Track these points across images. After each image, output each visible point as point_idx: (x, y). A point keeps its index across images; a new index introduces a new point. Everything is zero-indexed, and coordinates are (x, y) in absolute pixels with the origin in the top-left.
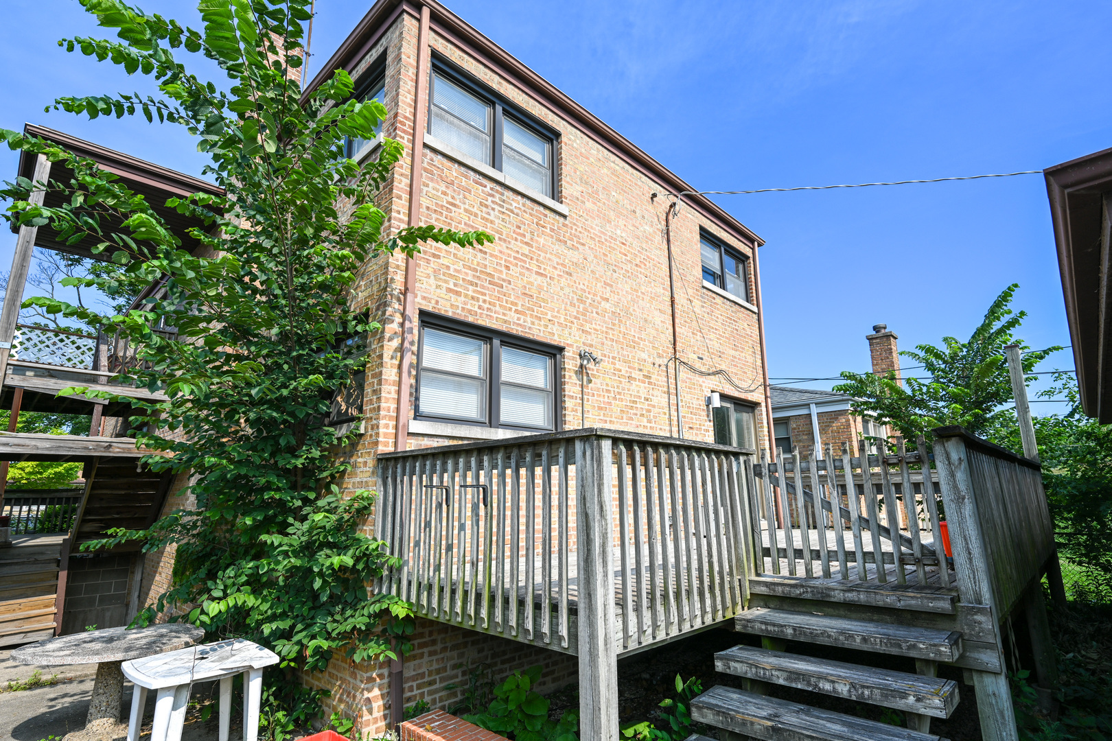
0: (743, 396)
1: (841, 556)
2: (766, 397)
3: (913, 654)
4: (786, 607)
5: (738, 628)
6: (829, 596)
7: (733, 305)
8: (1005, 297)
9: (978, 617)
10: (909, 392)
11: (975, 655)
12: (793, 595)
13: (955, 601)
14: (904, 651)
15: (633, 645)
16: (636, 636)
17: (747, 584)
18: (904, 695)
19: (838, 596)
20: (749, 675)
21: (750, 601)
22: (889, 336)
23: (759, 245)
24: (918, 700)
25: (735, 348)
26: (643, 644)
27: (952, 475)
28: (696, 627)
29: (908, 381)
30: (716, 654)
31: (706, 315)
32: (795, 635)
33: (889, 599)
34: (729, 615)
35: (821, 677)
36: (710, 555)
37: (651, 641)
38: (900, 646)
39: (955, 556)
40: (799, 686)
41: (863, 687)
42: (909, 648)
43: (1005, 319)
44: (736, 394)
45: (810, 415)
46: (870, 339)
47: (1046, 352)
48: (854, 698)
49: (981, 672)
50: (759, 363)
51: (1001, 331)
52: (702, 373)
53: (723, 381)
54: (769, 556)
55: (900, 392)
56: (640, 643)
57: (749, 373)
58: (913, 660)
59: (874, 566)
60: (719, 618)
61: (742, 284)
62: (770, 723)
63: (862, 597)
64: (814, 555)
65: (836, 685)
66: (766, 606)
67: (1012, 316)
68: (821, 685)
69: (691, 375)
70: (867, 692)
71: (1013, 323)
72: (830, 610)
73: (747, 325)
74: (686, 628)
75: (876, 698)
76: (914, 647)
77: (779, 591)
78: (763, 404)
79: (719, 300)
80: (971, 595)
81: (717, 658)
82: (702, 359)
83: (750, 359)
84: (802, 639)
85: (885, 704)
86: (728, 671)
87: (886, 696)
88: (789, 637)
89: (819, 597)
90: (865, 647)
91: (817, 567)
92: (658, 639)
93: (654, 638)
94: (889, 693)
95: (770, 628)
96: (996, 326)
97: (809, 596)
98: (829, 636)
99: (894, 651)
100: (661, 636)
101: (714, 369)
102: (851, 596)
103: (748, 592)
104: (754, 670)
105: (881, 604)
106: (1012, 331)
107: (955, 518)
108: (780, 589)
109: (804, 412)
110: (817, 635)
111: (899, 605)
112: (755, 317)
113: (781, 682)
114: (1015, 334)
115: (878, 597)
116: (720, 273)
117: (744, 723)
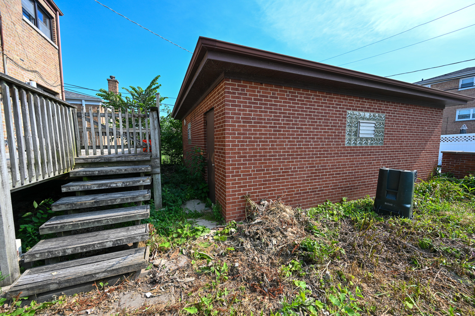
0: (49, 87)
1: (116, 147)
2: (62, 92)
3: (140, 171)
4: (92, 166)
5: (71, 176)
6: (111, 160)
7: (43, 39)
8: (157, 78)
9: (156, 160)
10: (126, 101)
11: (155, 170)
12: (96, 162)
13: (151, 156)
14: (138, 171)
15: (18, 185)
16: (20, 181)
17: (74, 159)
18: (139, 181)
19: (115, 160)
20: (80, 190)
21: (75, 166)
22: (116, 81)
23: (60, 15)
24: (143, 181)
25: (45, 62)
26: (24, 185)
27: (154, 122)
28: (51, 177)
29: (126, 98)
30: (62, 186)
31: (25, 37)
32: (99, 173)
33: (133, 158)
34: (66, 172)
35: (111, 183)
36: (57, 147)
37: (28, 183)
38: (137, 170)
39: (152, 145)
40: (103, 188)
41: (127, 182)
42: (139, 170)
43: (156, 85)
44: (45, 86)
45: (82, 105)
46: (108, 80)
47: (165, 98)
48: (123, 186)
49: (155, 174)
50: (59, 74)
51: (155, 89)
52: (23, 69)
53: (37, 77)
54: (84, 149)
55: (122, 101)
56: (22, 184)
57: (53, 78)
58: (140, 173)
59: (127, 149)
60: (62, 173)
61: (49, 31)
62: (93, 201)
63: (123, 159)
64: (104, 147)
65: (118, 184)
66: (83, 167)
67: (158, 85)
68: (112, 186)
69: (15, 67)
70: (128, 183)
71: (158, 87)
72: (111, 165)
73: (52, 53)
74: (47, 177)
75: (131, 184)
76: (141, 169)
77: (90, 161)
78: (61, 94)
79: (33, 31)
80: (155, 155)
81: (63, 187)
82: (23, 61)
83: (54, 71)
84: (102, 174)
85: (134, 185)
86: (69, 191)
87: (134, 183)
88: (96, 175)
89: (107, 161)
90: (126, 172)
91: (106, 151)
92: (32, 182)
93: (30, 182)
94: (134, 182)
95: (87, 173)
96: (153, 87)
97: (103, 161)
98: (113, 171)
99: (135, 172)
100: (34, 181)
101: (32, 69)
102: (119, 159)
103: (74, 163)
104: (83, 187)
105: (129, 160)
106: (157, 90)
107: (153, 134)
108: (90, 160)
109: (79, 103)
110: (108, 172)
111: (135, 160)
112: (57, 51)
113: (95, 188)
114: (158, 91)
115: (129, 158)
116: (34, 17)
117: (81, 204)
